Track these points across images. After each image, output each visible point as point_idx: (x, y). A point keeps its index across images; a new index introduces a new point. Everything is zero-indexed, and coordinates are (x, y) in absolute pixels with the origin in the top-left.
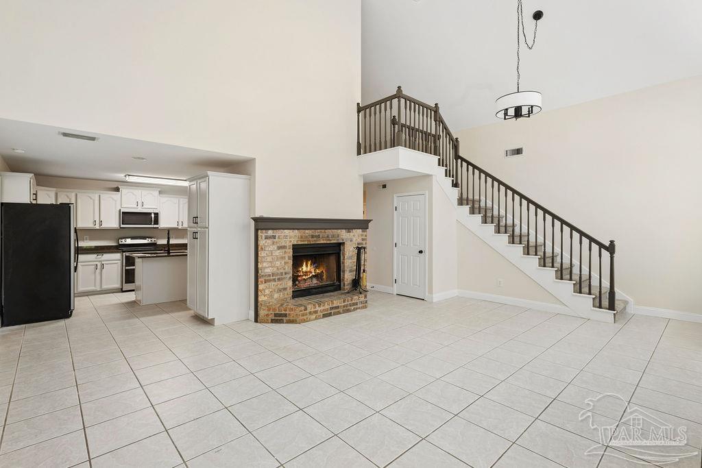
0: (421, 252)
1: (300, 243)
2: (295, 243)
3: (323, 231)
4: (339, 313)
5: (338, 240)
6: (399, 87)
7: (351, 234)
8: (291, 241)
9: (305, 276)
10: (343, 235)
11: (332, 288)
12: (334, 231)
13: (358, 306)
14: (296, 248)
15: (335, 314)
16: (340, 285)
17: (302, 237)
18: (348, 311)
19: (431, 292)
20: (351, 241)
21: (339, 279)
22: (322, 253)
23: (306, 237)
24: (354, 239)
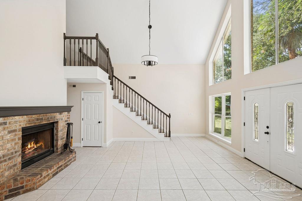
0: (99, 122)
1: (28, 125)
2: (24, 126)
3: (45, 115)
4: (62, 169)
5: (54, 120)
6: (97, 34)
7: (62, 115)
8: (20, 125)
9: (30, 150)
10: (58, 116)
11: (48, 153)
12: (52, 114)
13: (72, 161)
14: (24, 130)
15: (60, 171)
16: (53, 150)
17: (29, 121)
18: (67, 166)
19: (105, 142)
20: (62, 120)
21: (53, 146)
22: (42, 130)
23: (33, 120)
24: (64, 118)
